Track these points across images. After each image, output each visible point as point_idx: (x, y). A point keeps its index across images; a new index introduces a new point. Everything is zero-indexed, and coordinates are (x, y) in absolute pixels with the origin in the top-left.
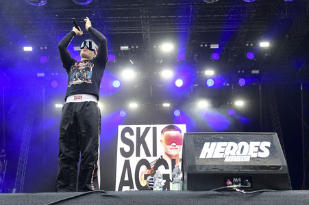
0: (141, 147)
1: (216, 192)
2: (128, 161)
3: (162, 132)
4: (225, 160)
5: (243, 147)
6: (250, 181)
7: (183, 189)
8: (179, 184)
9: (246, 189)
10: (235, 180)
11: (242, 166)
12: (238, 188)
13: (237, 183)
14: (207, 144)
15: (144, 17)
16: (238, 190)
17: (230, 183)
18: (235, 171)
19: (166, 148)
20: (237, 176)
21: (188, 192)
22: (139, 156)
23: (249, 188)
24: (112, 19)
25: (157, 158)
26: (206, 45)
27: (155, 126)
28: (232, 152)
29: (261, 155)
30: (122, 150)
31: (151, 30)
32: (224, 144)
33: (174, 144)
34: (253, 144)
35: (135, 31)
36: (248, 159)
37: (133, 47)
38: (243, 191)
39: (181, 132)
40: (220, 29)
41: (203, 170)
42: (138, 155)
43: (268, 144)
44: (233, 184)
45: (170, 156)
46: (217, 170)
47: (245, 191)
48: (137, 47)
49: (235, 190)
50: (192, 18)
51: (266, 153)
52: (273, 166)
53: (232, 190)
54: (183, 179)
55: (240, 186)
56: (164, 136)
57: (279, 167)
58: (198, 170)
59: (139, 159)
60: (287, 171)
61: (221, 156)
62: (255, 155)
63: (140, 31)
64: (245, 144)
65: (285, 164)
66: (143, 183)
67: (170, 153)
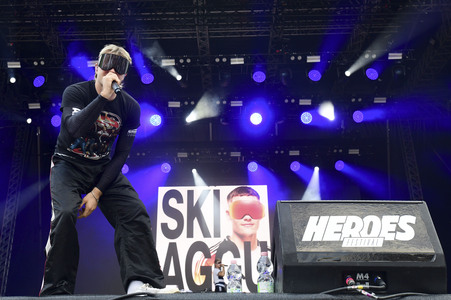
0: (196, 221)
1: (329, 296)
2: (175, 244)
3: (229, 197)
4: (344, 245)
5: (371, 223)
6: (384, 279)
7: (275, 291)
8: (269, 283)
9: (377, 292)
10: (360, 276)
11: (371, 254)
12: (365, 289)
13: (363, 282)
14: (313, 220)
15: (200, 12)
16: (366, 293)
17: (352, 281)
18: (360, 262)
19: (235, 224)
20: (363, 270)
21: (285, 296)
22: (192, 236)
23: (382, 289)
24: (148, 16)
25: (221, 239)
26: (300, 58)
27: (217, 188)
28: (355, 232)
29: (401, 237)
30: (164, 226)
31: (210, 34)
32: (341, 219)
33: (248, 217)
34: (387, 219)
35: (184, 35)
36: (379, 244)
37: (182, 61)
38: (373, 294)
39: (259, 198)
40: (323, 31)
41: (308, 260)
42: (190, 234)
43: (412, 219)
44: (357, 282)
45: (241, 236)
46: (330, 260)
47: (376, 294)
48: (189, 61)
49: (361, 294)
50: (277, 13)
51: (409, 234)
52: (420, 255)
53: (355, 293)
54: (275, 274)
55: (367, 286)
56: (231, 204)
57: (430, 257)
58: (300, 261)
59: (191, 241)
60: (443, 264)
61: (336, 238)
62: (390, 237)
63: (193, 35)
64: (374, 218)
65: (441, 251)
66: (199, 280)
67: (241, 232)
